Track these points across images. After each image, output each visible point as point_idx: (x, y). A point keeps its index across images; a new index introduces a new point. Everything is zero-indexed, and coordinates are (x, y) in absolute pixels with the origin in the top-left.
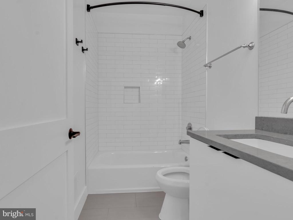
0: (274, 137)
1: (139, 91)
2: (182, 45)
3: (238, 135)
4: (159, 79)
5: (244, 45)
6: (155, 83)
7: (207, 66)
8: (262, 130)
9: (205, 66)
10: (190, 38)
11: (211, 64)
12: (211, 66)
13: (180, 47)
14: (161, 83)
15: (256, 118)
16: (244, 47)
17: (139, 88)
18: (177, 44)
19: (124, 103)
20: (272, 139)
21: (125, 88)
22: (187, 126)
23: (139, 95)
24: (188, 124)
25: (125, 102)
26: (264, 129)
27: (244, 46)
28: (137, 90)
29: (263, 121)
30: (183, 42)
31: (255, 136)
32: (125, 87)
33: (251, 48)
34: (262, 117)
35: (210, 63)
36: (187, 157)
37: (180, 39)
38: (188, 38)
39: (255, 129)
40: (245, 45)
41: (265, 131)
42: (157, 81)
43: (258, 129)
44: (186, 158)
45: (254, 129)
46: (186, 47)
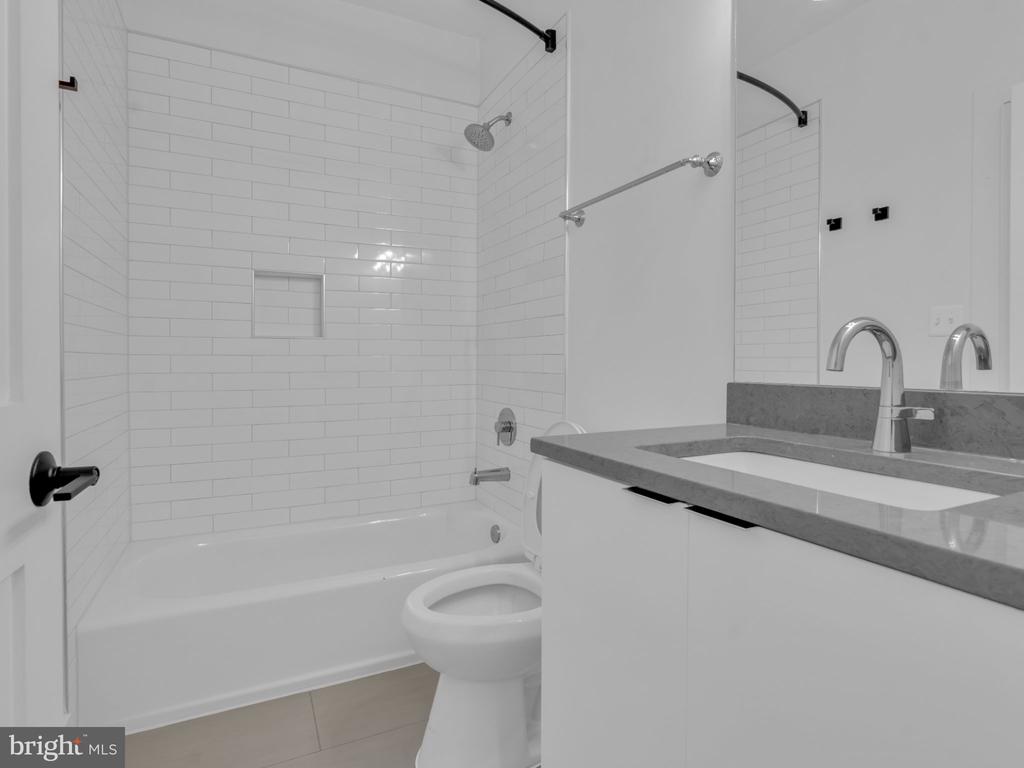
0: (795, 443)
1: (320, 293)
2: (480, 137)
3: (696, 442)
4: (389, 254)
5: (695, 156)
6: (378, 266)
7: (569, 218)
8: (748, 423)
9: (565, 218)
10: (508, 119)
11: (582, 213)
12: (583, 220)
13: (474, 144)
14: (400, 268)
15: (731, 387)
16: (695, 164)
17: (319, 279)
18: (466, 133)
19: (253, 337)
20: (789, 448)
21: (256, 276)
22: (497, 420)
23: (319, 309)
24: (501, 414)
25: (257, 334)
26: (752, 419)
27: (695, 159)
28: (310, 286)
29: (752, 395)
30: (487, 127)
31: (741, 445)
32: (259, 275)
33: (712, 170)
34: (747, 385)
35: (579, 209)
36: (498, 528)
37: (475, 117)
38: (501, 118)
39: (728, 422)
40: (699, 159)
41: (755, 425)
42: (382, 257)
43: (735, 422)
44: (495, 528)
45: (724, 421)
46: (494, 149)
